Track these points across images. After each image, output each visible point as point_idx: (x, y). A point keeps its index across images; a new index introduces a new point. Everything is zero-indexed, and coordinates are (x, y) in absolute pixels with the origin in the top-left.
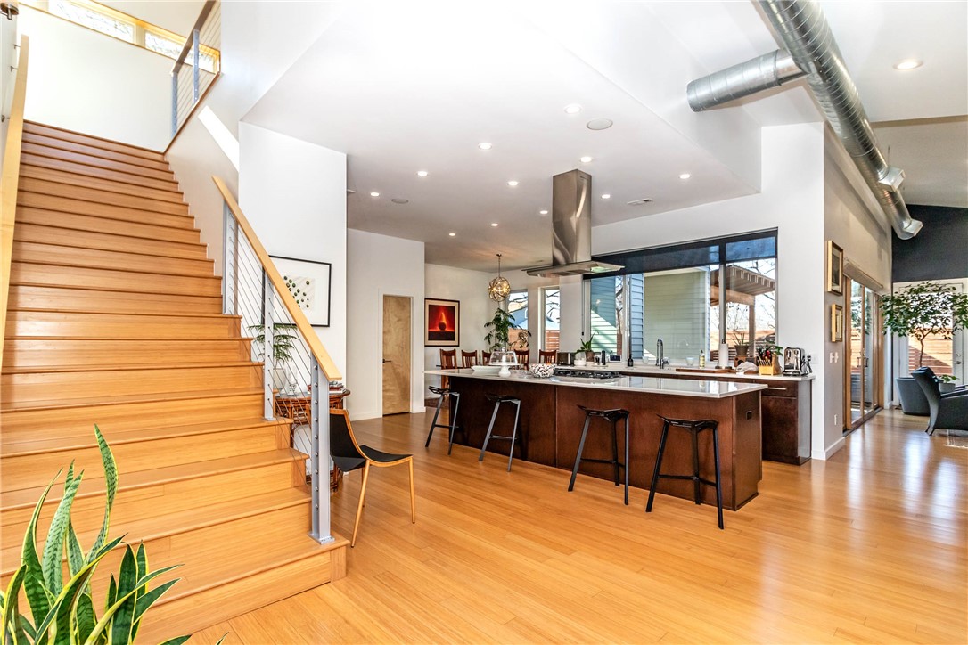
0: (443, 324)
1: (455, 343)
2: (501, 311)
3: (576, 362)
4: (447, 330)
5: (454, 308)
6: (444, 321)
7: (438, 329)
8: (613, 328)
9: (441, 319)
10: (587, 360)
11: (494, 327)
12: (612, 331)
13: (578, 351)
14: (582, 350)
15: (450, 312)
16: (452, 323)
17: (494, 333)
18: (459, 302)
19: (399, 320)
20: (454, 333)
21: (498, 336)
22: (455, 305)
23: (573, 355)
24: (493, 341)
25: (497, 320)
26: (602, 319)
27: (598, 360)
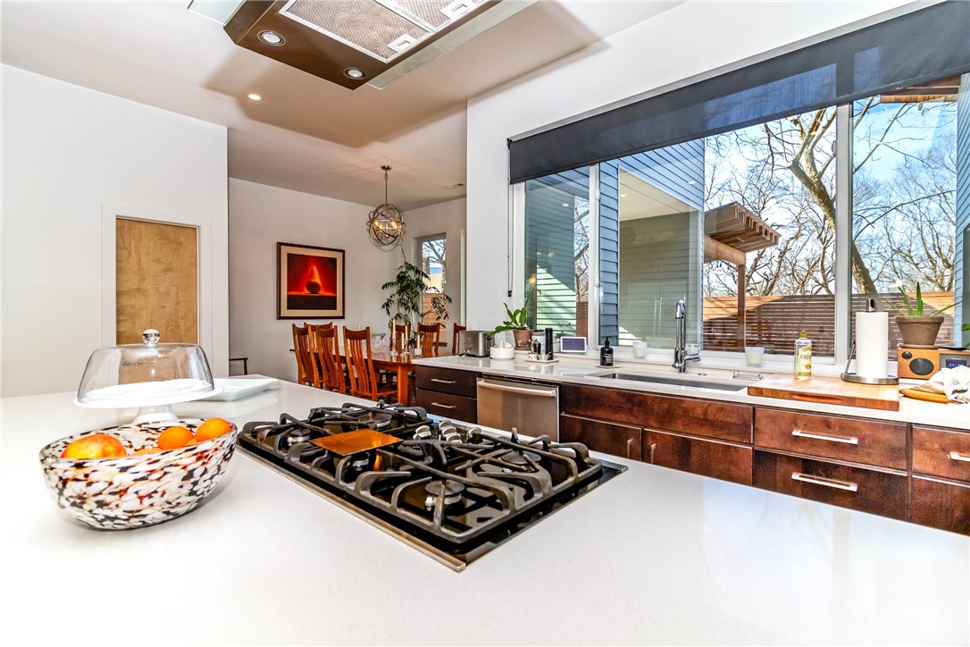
0: (316, 284)
1: (338, 312)
2: (410, 267)
3: (494, 352)
4: (322, 293)
5: (334, 261)
6: (317, 280)
7: (306, 292)
8: (571, 292)
9: (312, 276)
10: (517, 347)
11: (394, 289)
12: (569, 297)
13: (499, 329)
14: (507, 327)
15: (329, 267)
16: (330, 282)
17: (396, 298)
18: (343, 251)
19: (168, 269)
20: (335, 298)
21: (402, 303)
22: (338, 256)
23: (489, 339)
24: (394, 309)
25: (401, 278)
26: (556, 281)
27: (537, 349)
